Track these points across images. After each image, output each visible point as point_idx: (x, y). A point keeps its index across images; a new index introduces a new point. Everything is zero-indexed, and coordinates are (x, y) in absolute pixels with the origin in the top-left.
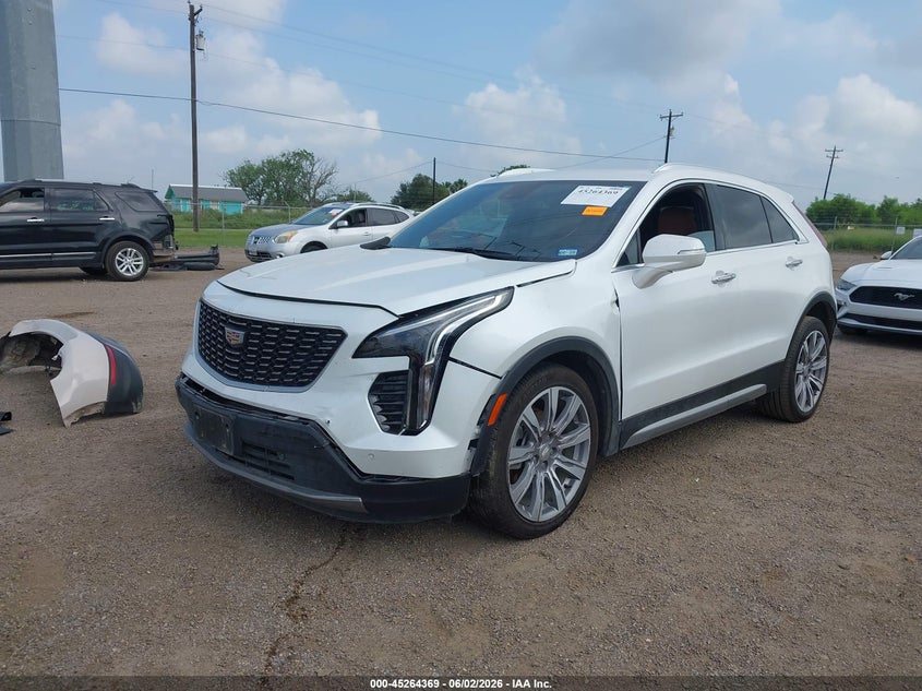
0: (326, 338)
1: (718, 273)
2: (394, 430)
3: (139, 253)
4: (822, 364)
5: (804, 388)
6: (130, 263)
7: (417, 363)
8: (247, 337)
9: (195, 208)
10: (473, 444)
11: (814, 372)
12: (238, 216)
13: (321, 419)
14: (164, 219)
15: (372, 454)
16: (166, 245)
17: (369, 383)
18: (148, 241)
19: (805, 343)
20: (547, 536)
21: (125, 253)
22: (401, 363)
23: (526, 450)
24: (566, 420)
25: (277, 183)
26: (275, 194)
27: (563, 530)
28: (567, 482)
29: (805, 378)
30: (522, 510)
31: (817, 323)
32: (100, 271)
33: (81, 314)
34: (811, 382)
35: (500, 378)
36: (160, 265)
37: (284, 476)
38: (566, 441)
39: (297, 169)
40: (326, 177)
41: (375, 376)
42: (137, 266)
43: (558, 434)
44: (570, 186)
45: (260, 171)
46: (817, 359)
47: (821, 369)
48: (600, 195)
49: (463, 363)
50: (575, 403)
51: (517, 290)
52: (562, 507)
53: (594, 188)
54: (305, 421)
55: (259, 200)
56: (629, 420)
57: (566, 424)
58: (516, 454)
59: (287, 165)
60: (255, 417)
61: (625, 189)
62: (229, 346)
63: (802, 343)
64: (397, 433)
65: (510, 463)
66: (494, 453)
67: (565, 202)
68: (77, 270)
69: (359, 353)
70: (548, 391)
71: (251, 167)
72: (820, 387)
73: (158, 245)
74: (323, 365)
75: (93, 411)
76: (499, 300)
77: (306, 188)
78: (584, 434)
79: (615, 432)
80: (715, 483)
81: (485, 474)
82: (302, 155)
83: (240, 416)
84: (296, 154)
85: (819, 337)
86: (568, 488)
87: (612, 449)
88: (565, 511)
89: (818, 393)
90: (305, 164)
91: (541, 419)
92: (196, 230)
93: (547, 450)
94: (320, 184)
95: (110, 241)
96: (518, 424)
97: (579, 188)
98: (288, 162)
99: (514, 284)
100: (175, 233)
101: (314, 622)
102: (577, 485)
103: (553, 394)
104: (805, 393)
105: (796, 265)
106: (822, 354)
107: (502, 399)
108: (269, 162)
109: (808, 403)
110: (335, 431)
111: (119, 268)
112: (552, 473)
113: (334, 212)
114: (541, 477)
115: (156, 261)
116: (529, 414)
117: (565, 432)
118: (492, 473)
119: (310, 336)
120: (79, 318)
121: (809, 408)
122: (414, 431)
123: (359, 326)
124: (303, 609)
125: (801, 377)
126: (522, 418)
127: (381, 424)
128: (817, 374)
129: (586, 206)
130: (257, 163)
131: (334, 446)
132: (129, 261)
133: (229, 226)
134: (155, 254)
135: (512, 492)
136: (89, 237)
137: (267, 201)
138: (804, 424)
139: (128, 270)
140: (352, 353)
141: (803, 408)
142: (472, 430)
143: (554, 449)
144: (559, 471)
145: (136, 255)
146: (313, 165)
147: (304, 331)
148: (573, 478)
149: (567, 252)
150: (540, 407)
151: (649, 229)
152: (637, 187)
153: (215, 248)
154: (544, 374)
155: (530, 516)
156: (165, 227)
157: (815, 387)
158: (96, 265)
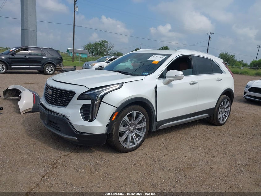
0: (71, 94)
1: (192, 81)
2: (86, 120)
3: (53, 67)
4: (229, 109)
5: (222, 116)
6: (50, 70)
7: (93, 102)
8: (53, 92)
9: (73, 55)
10: (107, 125)
11: (226, 112)
12: (85, 58)
13: (68, 116)
14: (60, 58)
15: (79, 126)
16: (60, 66)
17: (80, 107)
18: (55, 64)
19: (222, 103)
20: (131, 152)
21: (49, 67)
22: (89, 102)
23: (125, 128)
24: (139, 120)
25: (97, 49)
26: (97, 52)
27: (136, 151)
28: (139, 138)
29: (223, 113)
30: (124, 145)
31: (227, 97)
32: (42, 72)
33: (33, 83)
34: (224, 114)
35: (117, 108)
36: (59, 71)
37: (59, 130)
38: (139, 126)
39: (103, 45)
40: (111, 48)
41: (82, 105)
42: (52, 71)
43: (136, 124)
44: (151, 55)
45: (93, 46)
46: (227, 108)
47: (228, 111)
48: (158, 58)
49: (106, 103)
50: (142, 116)
51: (124, 84)
52: (136, 144)
53: (157, 56)
54: (64, 116)
55: (92, 54)
56: (159, 122)
57: (139, 121)
58: (121, 129)
59: (100, 44)
60: (52, 114)
61: (165, 56)
62: (49, 94)
63: (221, 103)
64: (87, 121)
65: (119, 131)
66: (114, 128)
67: (149, 59)
68: (37, 71)
69: (79, 98)
70: (133, 112)
71: (91, 44)
72: (227, 116)
73: (58, 65)
74: (70, 101)
75: (29, 111)
76: (118, 86)
77: (105, 51)
78: (144, 124)
79: (154, 125)
80: (186, 141)
81: (112, 133)
82: (105, 42)
83: (49, 113)
84: (103, 41)
85: (227, 101)
86: (139, 139)
87: (154, 129)
88: (137, 146)
89: (227, 118)
90: (105, 44)
91: (130, 120)
92: (73, 61)
93: (132, 128)
94: (109, 50)
95: (45, 64)
96: (122, 121)
97: (154, 56)
98: (101, 43)
99: (124, 82)
100: (63, 62)
101: (58, 169)
102: (141, 139)
103: (134, 113)
104: (222, 117)
105: (220, 80)
106: (228, 106)
107: (117, 113)
108: (96, 43)
109: (223, 120)
110: (71, 119)
111: (47, 71)
112: (134, 135)
113: (107, 58)
114: (130, 136)
115: (57, 70)
116: (126, 118)
117: (138, 124)
118: (114, 134)
119: (67, 93)
120: (32, 84)
121: (223, 122)
122: (91, 121)
123: (79, 91)
124: (56, 166)
125: (221, 113)
126: (124, 119)
127: (83, 118)
128: (227, 112)
129: (154, 61)
130: (92, 43)
131: (70, 123)
132: (50, 69)
133: (82, 61)
134: (57, 68)
135: (120, 139)
136: (40, 62)
137: (95, 54)
138: (221, 126)
139: (49, 72)
140: (77, 98)
141: (221, 122)
142: (108, 122)
143: (135, 128)
144: (136, 134)
145: (52, 68)
146: (107, 44)
147: (66, 91)
148: (141, 137)
149: (145, 74)
150: (130, 116)
151: (170, 68)
152: (169, 56)
153: (75, 67)
154: (132, 107)
155: (126, 146)
156: (60, 60)
157: (226, 116)
158: (41, 70)
